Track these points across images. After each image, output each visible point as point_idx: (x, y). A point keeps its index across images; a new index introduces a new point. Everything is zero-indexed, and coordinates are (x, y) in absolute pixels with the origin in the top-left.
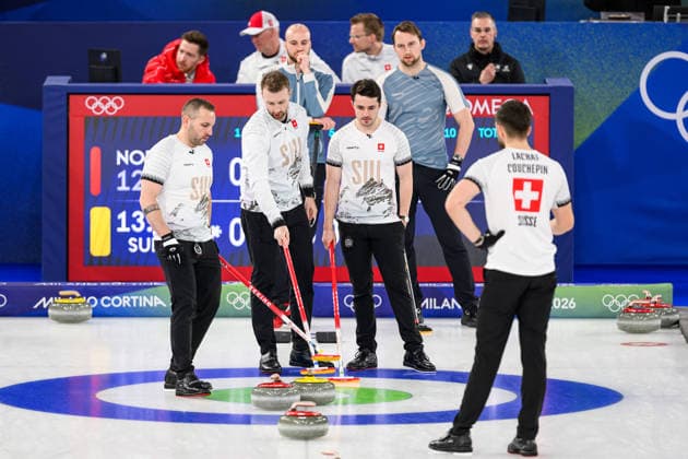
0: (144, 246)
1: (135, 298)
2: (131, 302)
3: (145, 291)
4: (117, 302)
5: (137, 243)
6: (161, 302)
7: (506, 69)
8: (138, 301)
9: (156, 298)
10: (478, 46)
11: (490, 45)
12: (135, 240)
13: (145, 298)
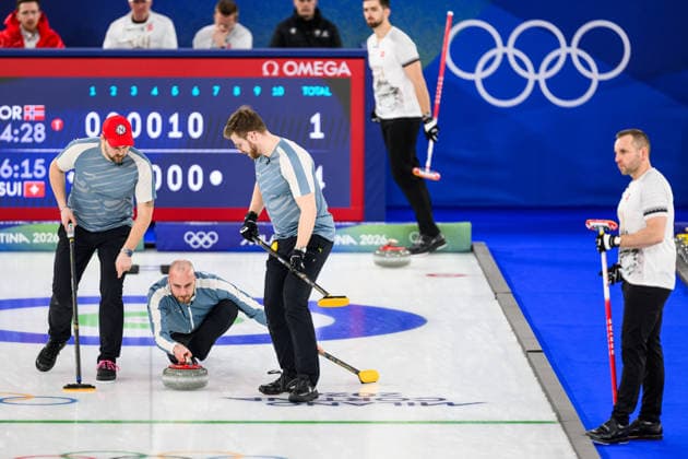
1: (2, 235)
3: (13, 229)
5: (5, 188)
6: (25, 239)
7: (325, 34)
9: (21, 235)
10: (301, 12)
11: (311, 13)
13: (11, 236)
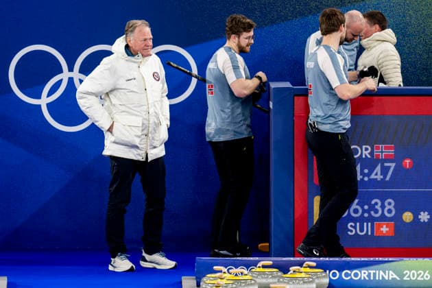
0: (362, 230)
1: (372, 272)
2: (369, 275)
3: (381, 266)
4: (356, 275)
5: (355, 227)
6: (395, 276)
8: (375, 274)
9: (390, 272)
12: (353, 224)
13: (381, 273)
